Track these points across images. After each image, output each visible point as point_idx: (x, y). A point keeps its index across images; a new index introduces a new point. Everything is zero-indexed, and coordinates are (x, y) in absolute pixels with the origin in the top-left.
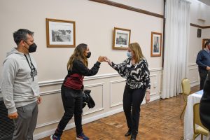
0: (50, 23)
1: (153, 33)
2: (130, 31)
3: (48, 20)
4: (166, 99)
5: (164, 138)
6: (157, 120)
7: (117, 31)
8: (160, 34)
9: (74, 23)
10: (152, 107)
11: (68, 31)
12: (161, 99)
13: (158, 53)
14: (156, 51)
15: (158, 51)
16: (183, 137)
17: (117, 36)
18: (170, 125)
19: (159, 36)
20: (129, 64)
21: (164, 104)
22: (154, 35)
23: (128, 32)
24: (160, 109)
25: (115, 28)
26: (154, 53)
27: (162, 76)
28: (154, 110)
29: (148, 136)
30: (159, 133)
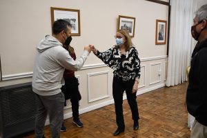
0: (55, 11)
1: (158, 21)
2: (134, 19)
3: (53, 9)
4: (171, 86)
5: (169, 124)
6: (162, 107)
7: (121, 19)
8: (165, 22)
9: (78, 11)
10: (157, 94)
11: (73, 20)
12: (166, 87)
13: (163, 41)
14: (160, 39)
15: (163, 39)
16: (187, 124)
17: (122, 24)
18: (174, 112)
19: (164, 24)
20: (117, 54)
21: (168, 92)
22: (159, 23)
23: (133, 20)
24: (165, 96)
25: (120, 16)
26: (159, 41)
27: (167, 64)
28: (159, 98)
29: (153, 123)
30: (163, 120)
